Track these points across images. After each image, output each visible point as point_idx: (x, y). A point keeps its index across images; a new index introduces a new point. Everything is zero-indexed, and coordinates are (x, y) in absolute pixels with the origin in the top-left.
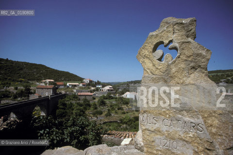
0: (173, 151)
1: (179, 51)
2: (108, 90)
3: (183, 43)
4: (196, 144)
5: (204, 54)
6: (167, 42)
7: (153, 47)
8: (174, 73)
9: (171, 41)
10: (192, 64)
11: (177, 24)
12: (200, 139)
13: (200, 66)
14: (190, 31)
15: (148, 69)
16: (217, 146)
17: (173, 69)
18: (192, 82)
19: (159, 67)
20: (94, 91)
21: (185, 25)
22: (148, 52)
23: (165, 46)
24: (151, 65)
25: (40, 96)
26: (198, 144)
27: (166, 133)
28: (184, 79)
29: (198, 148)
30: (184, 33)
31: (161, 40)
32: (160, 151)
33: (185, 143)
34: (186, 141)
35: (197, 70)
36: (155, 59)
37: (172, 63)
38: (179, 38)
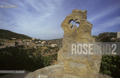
0: (77, 68)
1: (80, 24)
2: (44, 43)
3: (82, 20)
4: (87, 64)
5: (90, 26)
6: (75, 20)
7: (69, 21)
8: (78, 34)
9: (77, 19)
10: (85, 30)
11: (79, 12)
12: (89, 62)
13: (88, 31)
14: (85, 15)
15: (66, 31)
16: (95, 64)
17: (78, 32)
18: (85, 37)
19: (71, 31)
20: (37, 43)
21: (82, 13)
22: (66, 24)
23: (74, 22)
24: (68, 30)
25: (7, 47)
26: (88, 63)
27: (74, 60)
28: (82, 36)
29: (88, 65)
30: (82, 16)
31: (72, 19)
32: (72, 68)
33: (82, 64)
34: (83, 63)
35: (87, 32)
36: (69, 27)
37: (77, 29)
38: (80, 18)
